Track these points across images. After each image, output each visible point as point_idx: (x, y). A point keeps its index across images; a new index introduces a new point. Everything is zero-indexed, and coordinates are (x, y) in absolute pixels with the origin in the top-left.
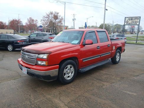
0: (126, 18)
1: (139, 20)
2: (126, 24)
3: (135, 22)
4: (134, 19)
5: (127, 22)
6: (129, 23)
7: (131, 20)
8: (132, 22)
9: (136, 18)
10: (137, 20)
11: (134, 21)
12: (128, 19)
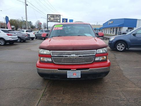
0: (48, 15)
1: (59, 17)
2: (48, 20)
3: (57, 19)
4: (55, 17)
5: (49, 19)
6: (51, 19)
7: (53, 17)
8: (54, 19)
9: (57, 16)
10: (58, 17)
11: (55, 18)
12: (50, 16)
